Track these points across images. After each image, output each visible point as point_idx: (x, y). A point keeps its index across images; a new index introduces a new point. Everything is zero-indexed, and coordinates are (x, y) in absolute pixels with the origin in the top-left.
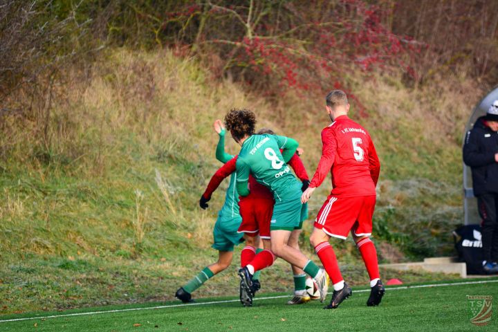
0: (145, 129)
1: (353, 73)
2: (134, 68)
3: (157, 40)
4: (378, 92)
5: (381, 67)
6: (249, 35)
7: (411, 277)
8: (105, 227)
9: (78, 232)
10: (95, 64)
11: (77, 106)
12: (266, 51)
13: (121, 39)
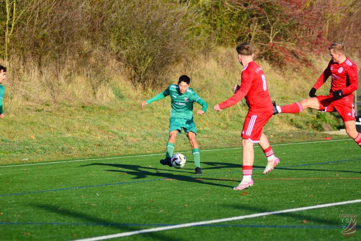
0: (230, 78)
1: (312, 56)
2: (225, 54)
3: (235, 43)
4: (322, 64)
5: (323, 54)
6: (271, 41)
7: (334, 136)
8: (214, 117)
9: (204, 119)
10: (210, 53)
11: (204, 69)
12: (278, 47)
13: (221, 43)
